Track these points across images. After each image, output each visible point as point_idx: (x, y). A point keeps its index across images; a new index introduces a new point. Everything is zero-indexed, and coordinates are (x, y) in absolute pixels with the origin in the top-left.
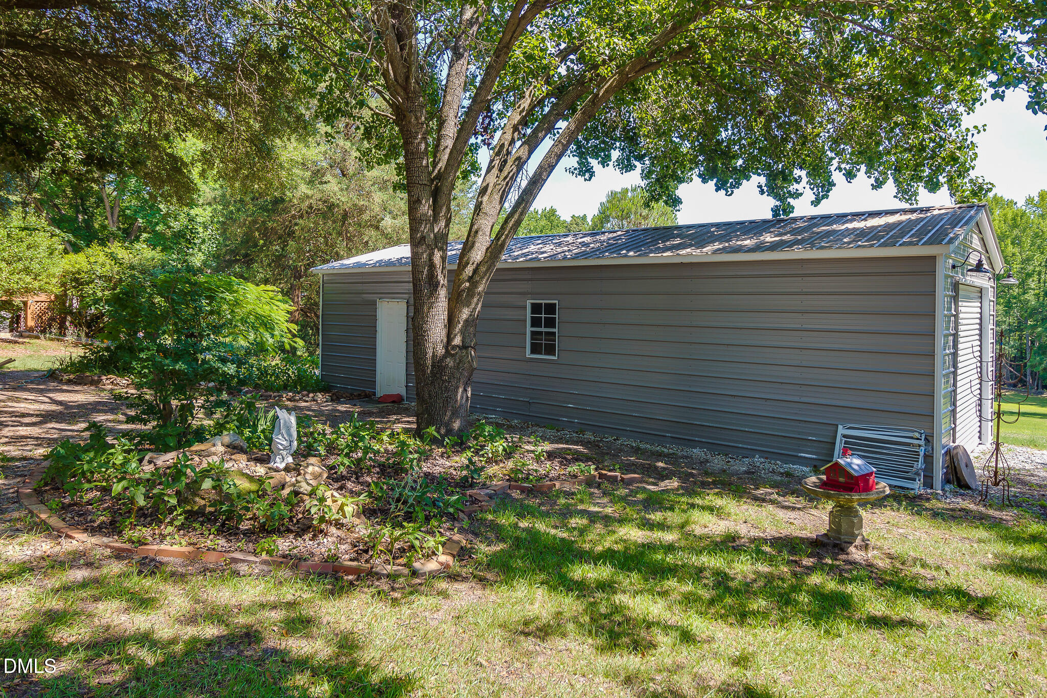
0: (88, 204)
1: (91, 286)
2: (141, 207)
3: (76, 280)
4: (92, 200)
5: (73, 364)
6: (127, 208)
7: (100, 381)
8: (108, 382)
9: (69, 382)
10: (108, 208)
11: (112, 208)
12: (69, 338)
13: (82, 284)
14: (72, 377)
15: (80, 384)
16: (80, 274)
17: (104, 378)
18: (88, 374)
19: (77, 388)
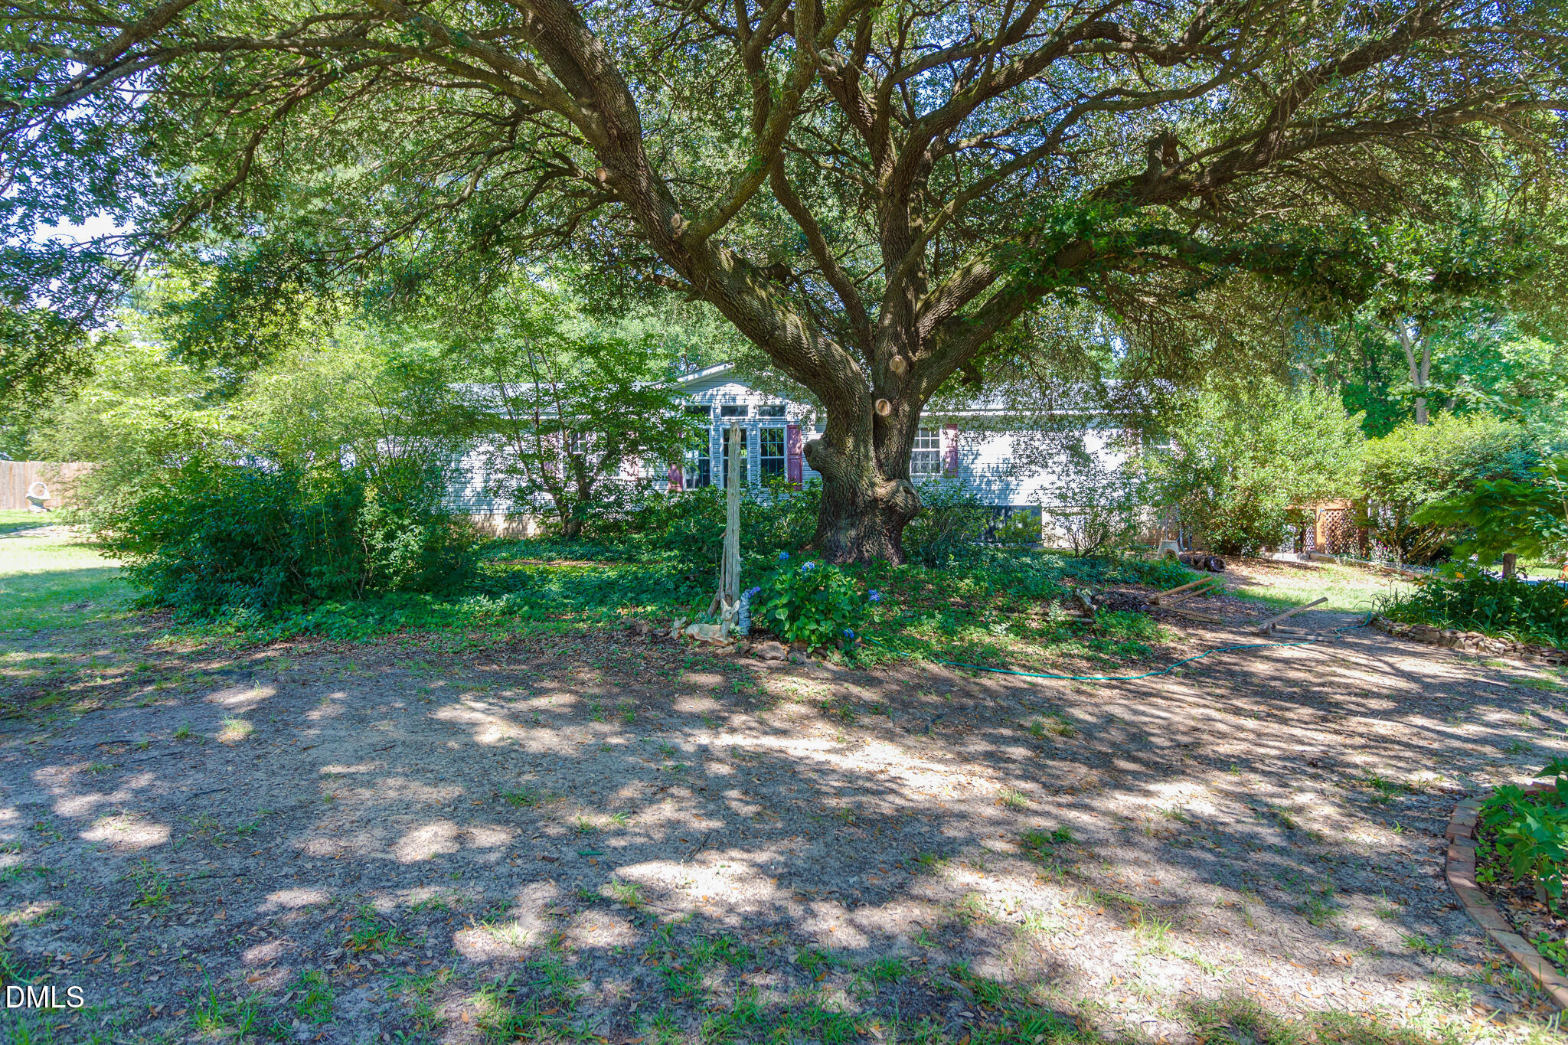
0: (1381, 364)
1: (1406, 485)
2: (1467, 356)
3: (1383, 479)
4: (1387, 358)
5: (1399, 606)
6: (1444, 361)
7: (1454, 640)
8: (1469, 642)
9: (1403, 636)
10: (1413, 366)
11: (1418, 365)
12: (1375, 563)
13: (1390, 482)
14: (1406, 627)
15: (1421, 641)
16: (1388, 467)
17: (1461, 635)
18: (1431, 626)
19: (1420, 648)
